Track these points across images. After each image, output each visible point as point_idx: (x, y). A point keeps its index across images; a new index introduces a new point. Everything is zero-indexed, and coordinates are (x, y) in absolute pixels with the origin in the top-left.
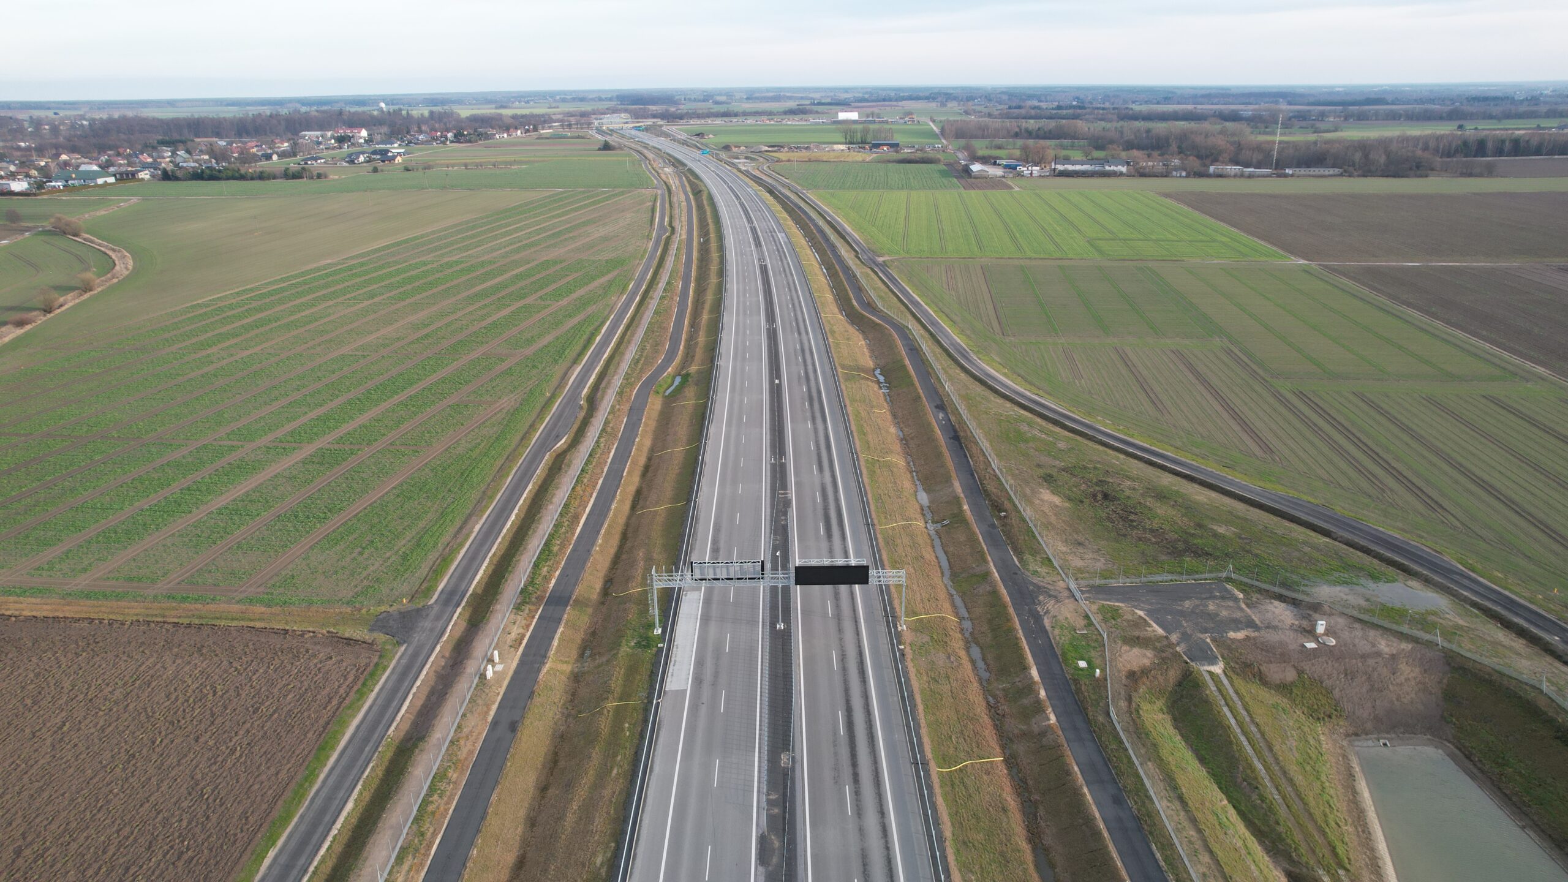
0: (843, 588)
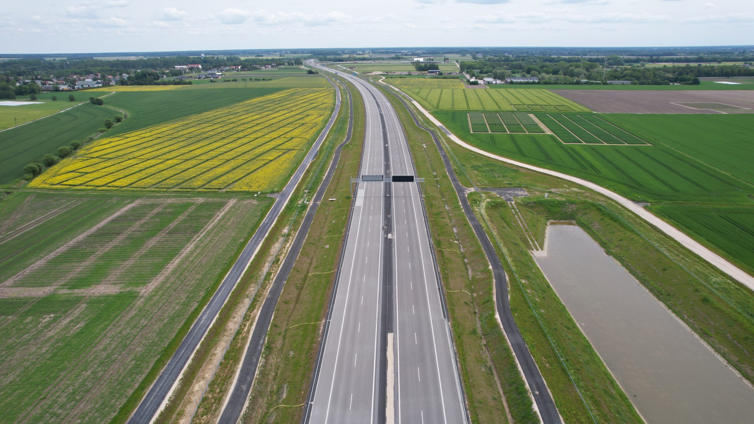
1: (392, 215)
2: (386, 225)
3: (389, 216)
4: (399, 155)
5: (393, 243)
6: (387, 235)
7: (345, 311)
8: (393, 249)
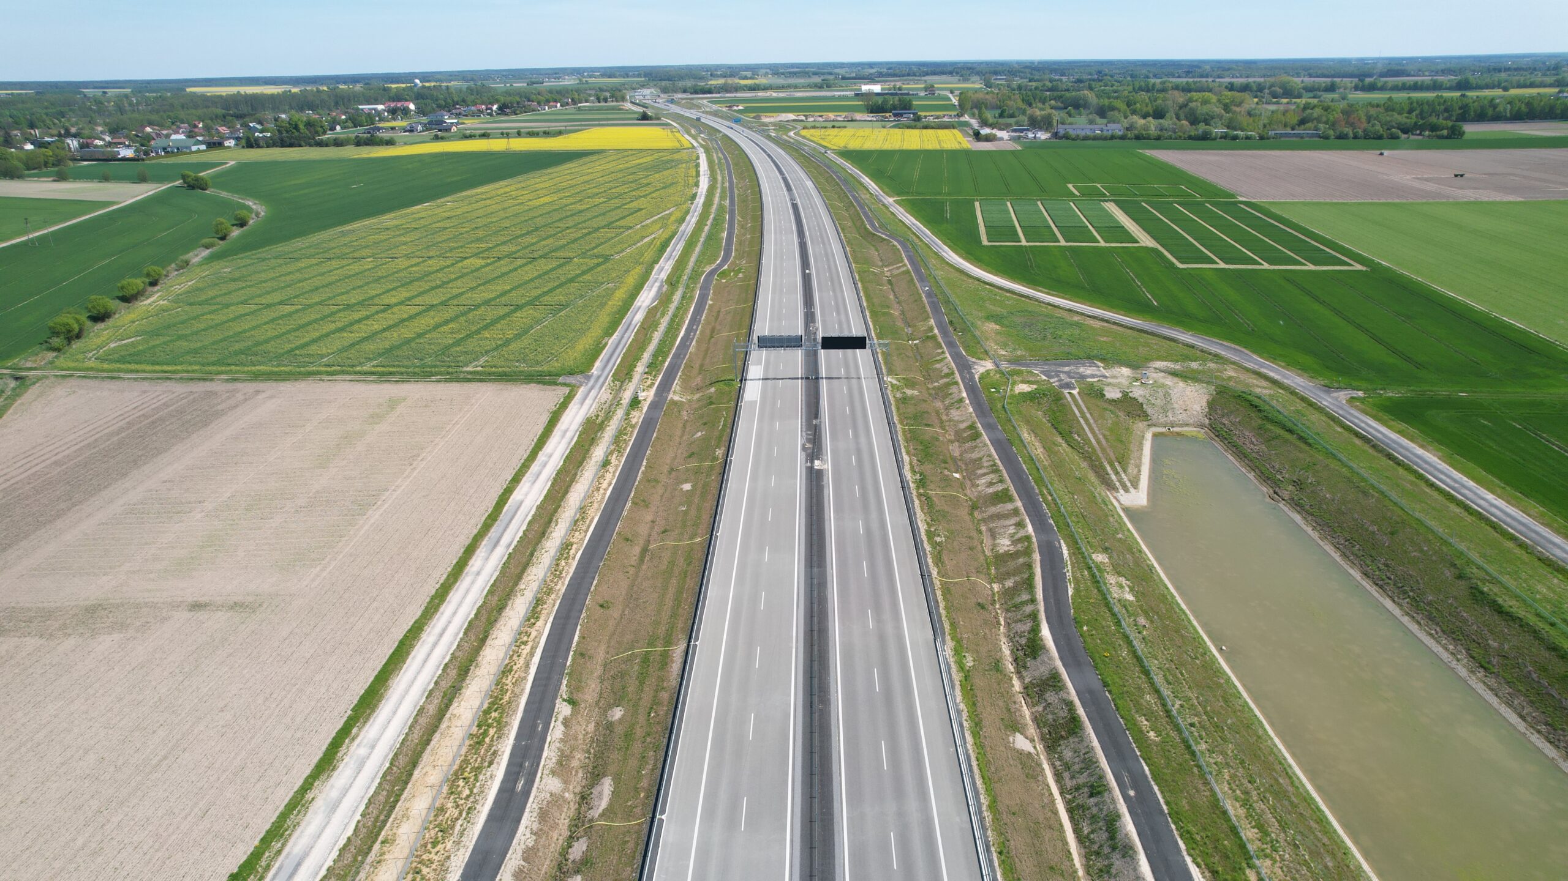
0: (849, 351)
1: (823, 420)
2: (809, 441)
3: (814, 422)
4: (834, 291)
5: (825, 478)
6: (812, 462)
7: (727, 623)
8: (826, 492)
